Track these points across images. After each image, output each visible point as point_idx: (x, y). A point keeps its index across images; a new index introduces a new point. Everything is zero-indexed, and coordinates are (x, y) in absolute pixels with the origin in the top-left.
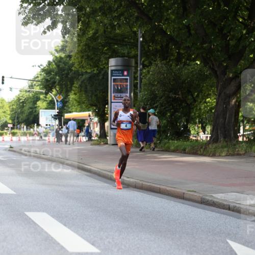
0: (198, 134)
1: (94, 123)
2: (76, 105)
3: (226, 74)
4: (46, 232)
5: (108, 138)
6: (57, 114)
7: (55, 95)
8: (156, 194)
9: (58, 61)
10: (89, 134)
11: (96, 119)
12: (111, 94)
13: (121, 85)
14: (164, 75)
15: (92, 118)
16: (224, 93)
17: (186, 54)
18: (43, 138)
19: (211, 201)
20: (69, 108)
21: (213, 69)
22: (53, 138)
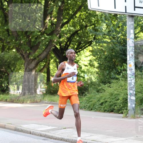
3: (29, 57)
16: (29, 68)
21: (22, 55)
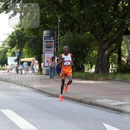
0: (88, 69)
1: (35, 64)
2: (26, 54)
3: (103, 38)
4: (10, 120)
5: (43, 71)
6: (17, 59)
7: (16, 49)
8: (67, 100)
9: (17, 32)
10: (33, 69)
11: (37, 62)
12: (44, 49)
13: (49, 44)
14: (71, 39)
15: (35, 61)
16: (102, 48)
17: (83, 29)
18: (10, 71)
19: (95, 103)
20: (23, 56)
21: (96, 36)
22: (15, 71)
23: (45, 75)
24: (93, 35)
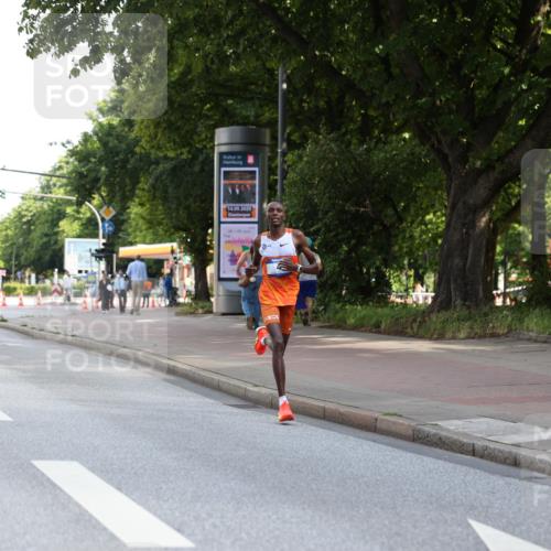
0: (406, 290)
1: (182, 268)
2: (144, 227)
3: (466, 161)
4: (78, 505)
5: (213, 299)
6: (102, 247)
7: (99, 208)
8: (314, 420)
9: (105, 133)
10: (171, 292)
11: (187, 260)
12: (219, 205)
13: (240, 185)
14: (333, 164)
15: (178, 256)
16: (464, 203)
17: (382, 119)
18: (73, 299)
19: (435, 435)
20: (129, 235)
21: (439, 152)
22: (95, 299)
23: (224, 314)
24: (428, 146)
